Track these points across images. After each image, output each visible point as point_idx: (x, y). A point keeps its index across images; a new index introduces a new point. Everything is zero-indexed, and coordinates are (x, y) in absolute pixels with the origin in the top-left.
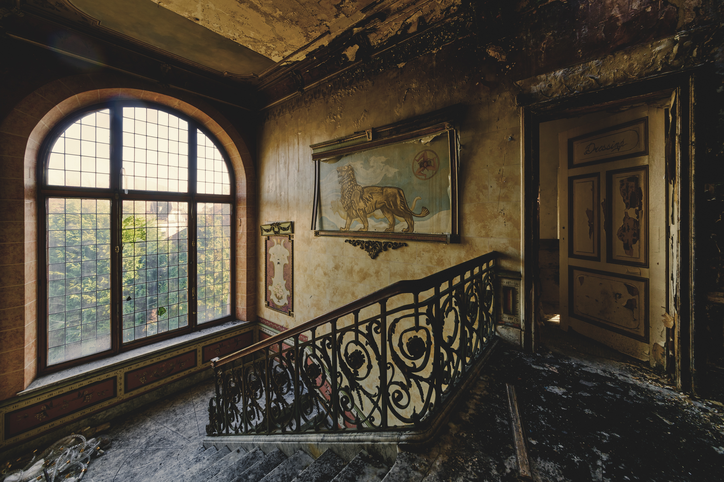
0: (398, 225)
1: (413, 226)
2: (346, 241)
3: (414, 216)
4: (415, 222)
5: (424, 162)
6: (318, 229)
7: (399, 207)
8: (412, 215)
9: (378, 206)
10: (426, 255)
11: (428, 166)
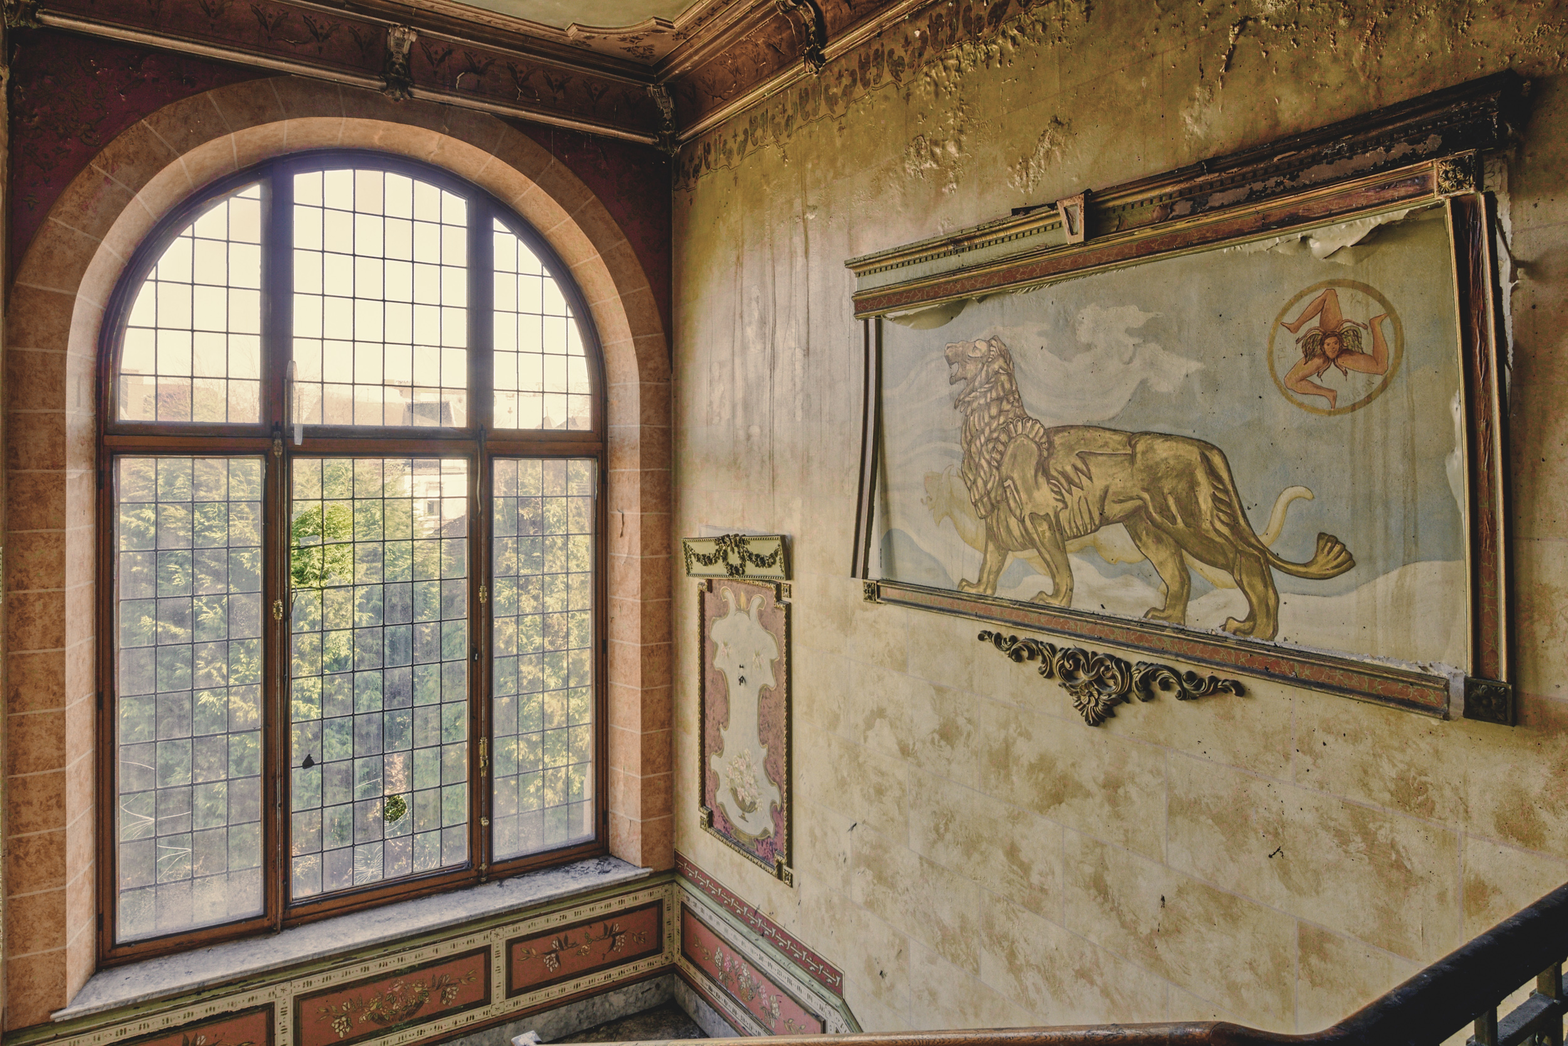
0: (1203, 599)
1: (1272, 614)
2: (981, 637)
3: (1279, 568)
4: (1283, 597)
5: (1326, 335)
6: (875, 573)
7: (1206, 525)
8: (1268, 561)
9: (1114, 510)
10: (1341, 752)
11: (1344, 351)
